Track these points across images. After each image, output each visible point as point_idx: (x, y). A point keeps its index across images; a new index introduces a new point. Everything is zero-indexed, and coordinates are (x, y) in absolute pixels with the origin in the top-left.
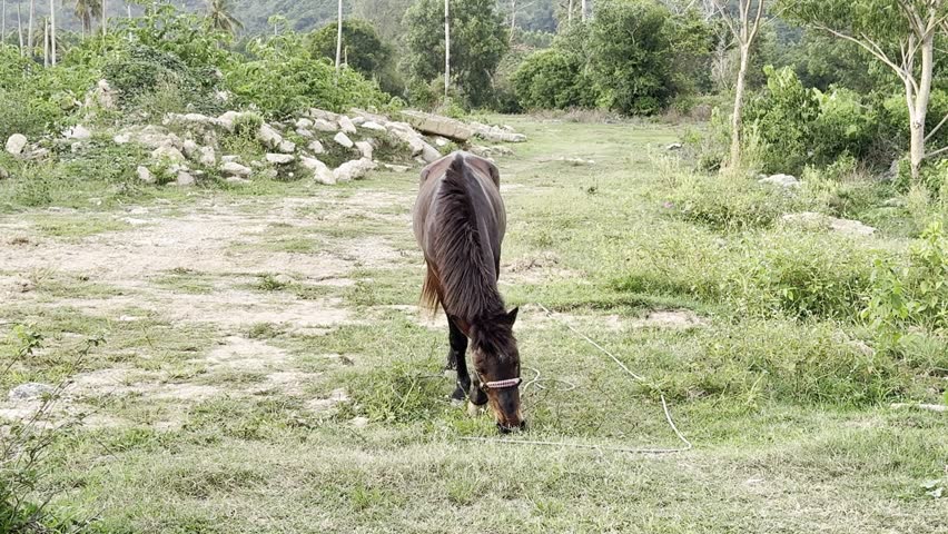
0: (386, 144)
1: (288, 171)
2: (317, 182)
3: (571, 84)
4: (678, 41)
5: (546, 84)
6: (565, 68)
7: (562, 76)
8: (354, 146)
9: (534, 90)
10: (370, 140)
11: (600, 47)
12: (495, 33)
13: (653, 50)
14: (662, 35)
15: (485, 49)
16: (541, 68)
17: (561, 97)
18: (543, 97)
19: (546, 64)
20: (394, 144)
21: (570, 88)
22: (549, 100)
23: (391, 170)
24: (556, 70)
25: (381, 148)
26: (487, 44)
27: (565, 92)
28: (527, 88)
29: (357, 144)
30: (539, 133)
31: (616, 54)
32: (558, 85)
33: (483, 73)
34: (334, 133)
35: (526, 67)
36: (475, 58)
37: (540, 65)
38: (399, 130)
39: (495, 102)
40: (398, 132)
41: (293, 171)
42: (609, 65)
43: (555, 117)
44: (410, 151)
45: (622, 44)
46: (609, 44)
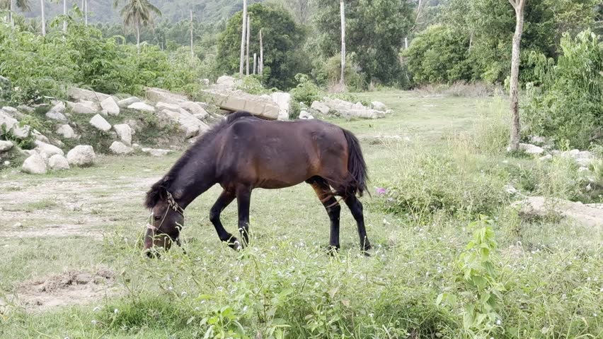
0: (152, 126)
1: (5, 159)
2: (23, 171)
3: (462, 59)
4: (561, 11)
5: (438, 59)
6: (456, 42)
7: (453, 51)
8: (112, 129)
9: (427, 66)
10: (133, 122)
11: (480, 20)
12: (400, 11)
13: (538, 22)
14: (546, 7)
15: (391, 26)
16: (432, 44)
17: (453, 71)
18: (435, 72)
19: (437, 38)
20: (161, 125)
21: (463, 62)
22: (441, 74)
23: (148, 154)
24: (447, 45)
25: (144, 130)
26: (393, 21)
27: (457, 67)
28: (420, 64)
29: (116, 126)
30: (413, 108)
31: (499, 27)
32: (450, 60)
33: (389, 50)
34: (92, 115)
35: (418, 43)
36: (382, 36)
37: (432, 41)
38: (171, 110)
39: (402, 79)
40: (170, 114)
41: (10, 159)
42: (493, 37)
43: (439, 92)
44: (183, 132)
45: (504, 16)
46: (491, 17)
